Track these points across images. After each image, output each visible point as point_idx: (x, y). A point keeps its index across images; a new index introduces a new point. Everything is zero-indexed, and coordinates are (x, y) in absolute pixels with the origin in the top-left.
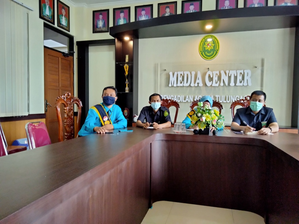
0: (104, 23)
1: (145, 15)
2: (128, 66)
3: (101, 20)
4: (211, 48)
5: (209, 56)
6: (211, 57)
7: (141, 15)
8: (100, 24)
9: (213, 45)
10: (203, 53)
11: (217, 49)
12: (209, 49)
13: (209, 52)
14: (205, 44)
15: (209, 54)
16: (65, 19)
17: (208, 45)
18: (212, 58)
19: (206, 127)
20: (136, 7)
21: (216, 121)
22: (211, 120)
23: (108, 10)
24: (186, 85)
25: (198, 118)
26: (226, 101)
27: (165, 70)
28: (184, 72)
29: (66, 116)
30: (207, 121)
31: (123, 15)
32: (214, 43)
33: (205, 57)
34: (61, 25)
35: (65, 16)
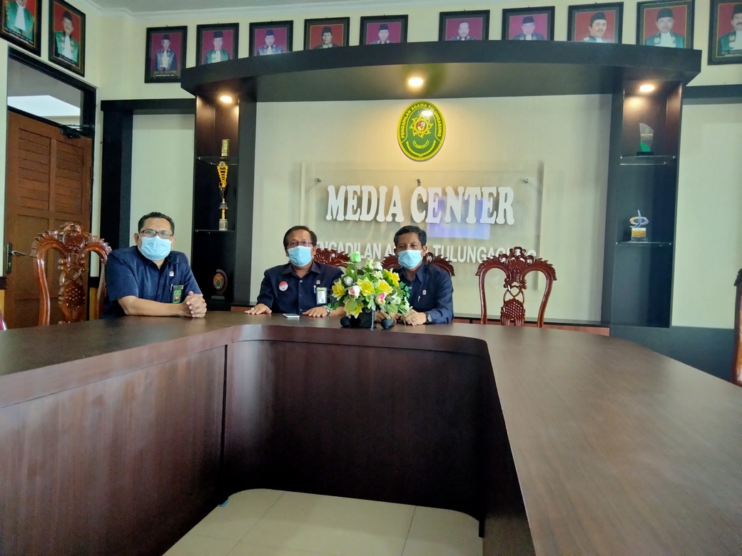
0: (174, 58)
1: (274, 46)
2: (227, 167)
3: (167, 51)
4: (426, 132)
5: (420, 151)
6: (425, 154)
7: (263, 44)
8: (165, 60)
9: (429, 126)
10: (407, 143)
11: (439, 135)
12: (420, 134)
13: (421, 142)
14: (411, 122)
15: (419, 147)
16: (73, 43)
17: (419, 124)
18: (427, 155)
19: (363, 310)
20: (253, 26)
21: (386, 295)
22: (374, 293)
23: (184, 29)
24: (366, 217)
25: (345, 287)
26: (457, 258)
27: (319, 181)
28: (363, 187)
29: (64, 280)
30: (364, 297)
31: (221, 43)
32: (432, 121)
33: (412, 154)
34: (60, 58)
35: (70, 37)
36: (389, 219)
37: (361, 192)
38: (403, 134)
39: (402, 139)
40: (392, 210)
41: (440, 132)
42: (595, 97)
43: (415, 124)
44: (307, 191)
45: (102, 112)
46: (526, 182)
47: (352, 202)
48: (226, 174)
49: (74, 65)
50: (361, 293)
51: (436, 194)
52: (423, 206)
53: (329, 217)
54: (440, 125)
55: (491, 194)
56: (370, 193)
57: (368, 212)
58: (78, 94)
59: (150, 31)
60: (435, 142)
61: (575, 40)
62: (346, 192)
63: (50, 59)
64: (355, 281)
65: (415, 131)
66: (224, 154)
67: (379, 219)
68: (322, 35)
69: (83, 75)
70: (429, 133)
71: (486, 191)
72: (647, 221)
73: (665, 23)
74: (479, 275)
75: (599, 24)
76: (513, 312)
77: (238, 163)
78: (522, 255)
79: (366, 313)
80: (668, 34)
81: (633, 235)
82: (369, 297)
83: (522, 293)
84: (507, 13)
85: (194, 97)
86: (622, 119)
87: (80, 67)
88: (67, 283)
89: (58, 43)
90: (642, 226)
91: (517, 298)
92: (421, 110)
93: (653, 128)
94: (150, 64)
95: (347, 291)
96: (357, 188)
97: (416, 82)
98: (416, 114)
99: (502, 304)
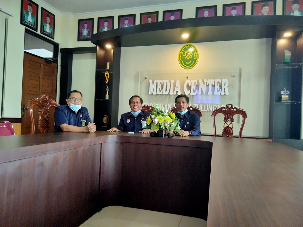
0: (89, 31)
1: (128, 25)
2: (109, 74)
3: (86, 28)
4: (190, 57)
5: (188, 65)
6: (190, 66)
7: (124, 24)
8: (85, 32)
9: (192, 55)
10: (182, 62)
12: (188, 58)
13: (188, 61)
14: (184, 53)
15: (188, 63)
16: (50, 27)
17: (187, 54)
18: (191, 66)
19: (159, 129)
20: (120, 17)
21: (169, 123)
22: (164, 122)
23: (93, 19)
24: (165, 93)
25: (152, 119)
26: (204, 110)
27: (146, 78)
28: (164, 80)
29: (40, 118)
30: (159, 123)
31: (107, 24)
32: (193, 52)
33: (184, 66)
34: (45, 32)
35: (49, 24)
36: (175, 93)
37: (163, 82)
38: (180, 58)
39: (180, 60)
40: (176, 90)
41: (196, 57)
42: (264, 40)
43: (186, 54)
44: (141, 83)
45: (61, 53)
46: (234, 77)
47: (159, 87)
48: (108, 76)
49: (50, 35)
50: (158, 122)
51: (195, 83)
52: (189, 88)
53: (150, 93)
54: (196, 54)
55: (218, 82)
56: (167, 83)
57: (166, 91)
58: (52, 46)
59: (80, 21)
60: (194, 61)
61: (255, 15)
62: (157, 83)
63: (41, 33)
64: (156, 116)
65: (186, 57)
66: (108, 68)
67: (170, 93)
68: (147, 19)
69: (54, 39)
70: (191, 57)
71: (216, 81)
72: (289, 93)
73: (296, 6)
74: (213, 116)
75: (265, 8)
76: (228, 132)
77: (113, 72)
78: (232, 107)
79: (161, 131)
80: (297, 11)
81: (282, 99)
82: (162, 123)
83: (232, 124)
84: (224, 6)
85: (96, 46)
86: (276, 48)
87: (52, 35)
88: (42, 119)
89: (44, 27)
90: (286, 95)
91: (229, 126)
92: (188, 48)
93: (291, 52)
94: (80, 33)
95: (152, 121)
96: (161, 81)
97: (185, 36)
98: (186, 49)
99: (223, 129)
